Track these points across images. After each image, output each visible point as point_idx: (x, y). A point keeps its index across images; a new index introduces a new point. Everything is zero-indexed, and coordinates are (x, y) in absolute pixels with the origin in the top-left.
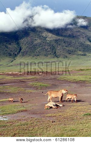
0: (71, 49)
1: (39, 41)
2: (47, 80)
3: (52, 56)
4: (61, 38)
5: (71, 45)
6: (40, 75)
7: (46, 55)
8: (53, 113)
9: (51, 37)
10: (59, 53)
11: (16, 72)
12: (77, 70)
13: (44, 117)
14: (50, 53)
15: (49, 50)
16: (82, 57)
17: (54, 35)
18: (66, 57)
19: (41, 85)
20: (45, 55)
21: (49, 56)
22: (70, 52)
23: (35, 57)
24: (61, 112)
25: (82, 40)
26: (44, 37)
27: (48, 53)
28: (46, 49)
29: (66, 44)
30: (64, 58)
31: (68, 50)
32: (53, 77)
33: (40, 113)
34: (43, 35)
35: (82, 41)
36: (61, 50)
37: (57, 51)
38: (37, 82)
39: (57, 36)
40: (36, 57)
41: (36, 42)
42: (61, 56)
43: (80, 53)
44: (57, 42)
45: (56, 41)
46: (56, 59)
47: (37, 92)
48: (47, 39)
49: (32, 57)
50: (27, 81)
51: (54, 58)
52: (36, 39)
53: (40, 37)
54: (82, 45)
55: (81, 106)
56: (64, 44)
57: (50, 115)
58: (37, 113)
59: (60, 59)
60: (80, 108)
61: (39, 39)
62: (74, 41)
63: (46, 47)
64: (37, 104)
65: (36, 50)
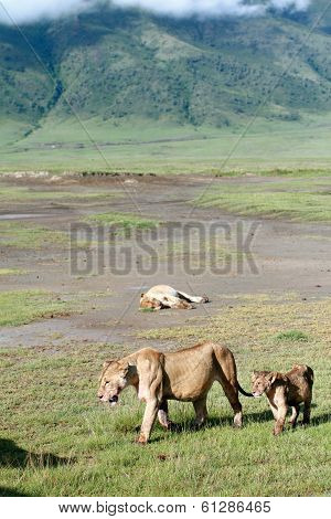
0: (245, 93)
1: (126, 62)
2: (151, 203)
3: (175, 118)
4: (208, 53)
5: (244, 81)
6: (127, 187)
7: (153, 115)
8: (165, 326)
9: (170, 47)
10: (200, 109)
11: (41, 173)
12: (263, 173)
13: (132, 339)
14: (166, 106)
15: (165, 94)
16: (283, 124)
17: (185, 41)
18: (227, 123)
19: (128, 223)
20: (150, 115)
21: (164, 118)
22: (241, 107)
23: (113, 120)
24: (194, 322)
25: (285, 63)
26: (148, 49)
27: (160, 106)
28: (155, 91)
29: (228, 77)
30: (219, 127)
31: (233, 98)
32: (172, 193)
33: (118, 326)
34: (143, 39)
35: (285, 66)
36: (207, 97)
37: (192, 101)
38: (112, 209)
39: (195, 45)
40: (117, 120)
41: (116, 66)
42: (208, 120)
43: (278, 109)
44: (196, 69)
45: (192, 63)
46: (188, 129)
48: (159, 55)
49: (100, 118)
50: (80, 208)
51: (180, 124)
52: (120, 53)
53: (133, 47)
54: (286, 80)
55: (272, 303)
56: (219, 76)
57: (154, 332)
58: (108, 324)
59: (203, 130)
60: (265, 310)
61: (128, 55)
62: (256, 66)
63: (155, 86)
64: (109, 292)
65: (119, 97)
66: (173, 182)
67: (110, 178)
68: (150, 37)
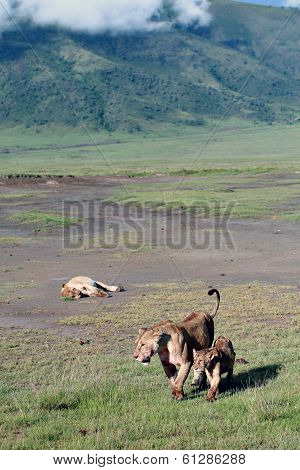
0: (155, 101)
1: (47, 74)
3: (91, 125)
4: (120, 65)
5: (154, 90)
6: (48, 187)
7: (72, 122)
8: (84, 313)
9: (86, 61)
10: (113, 116)
12: (172, 174)
13: (54, 325)
14: (83, 114)
15: (82, 104)
16: (189, 129)
17: (99, 54)
18: (139, 129)
19: (50, 220)
20: (68, 122)
21: (82, 125)
22: (151, 113)
23: (36, 127)
24: (110, 309)
25: (190, 73)
26: (66, 63)
27: (78, 114)
28: (73, 101)
29: (139, 87)
30: (131, 132)
31: (144, 105)
32: (89, 192)
33: (42, 314)
34: (62, 54)
35: (190, 76)
36: (120, 106)
37: (106, 109)
38: (35, 208)
39: (108, 59)
40: (39, 127)
41: (38, 78)
42: (122, 126)
43: (184, 115)
44: (109, 80)
45: (106, 75)
46: (103, 135)
47: (35, 242)
48: (76, 68)
49: (23, 126)
50: (6, 207)
51: (96, 130)
52: (40, 66)
53: (52, 61)
54: (191, 89)
55: (180, 290)
56: (130, 86)
57: (74, 319)
58: (34, 311)
59: (116, 135)
60: (175, 297)
61: (48, 69)
62: (164, 77)
63: (73, 96)
64: (33, 283)
65: (40, 107)
66: (90, 182)
67: (34, 180)
68: (68, 51)
